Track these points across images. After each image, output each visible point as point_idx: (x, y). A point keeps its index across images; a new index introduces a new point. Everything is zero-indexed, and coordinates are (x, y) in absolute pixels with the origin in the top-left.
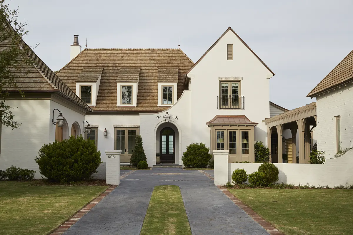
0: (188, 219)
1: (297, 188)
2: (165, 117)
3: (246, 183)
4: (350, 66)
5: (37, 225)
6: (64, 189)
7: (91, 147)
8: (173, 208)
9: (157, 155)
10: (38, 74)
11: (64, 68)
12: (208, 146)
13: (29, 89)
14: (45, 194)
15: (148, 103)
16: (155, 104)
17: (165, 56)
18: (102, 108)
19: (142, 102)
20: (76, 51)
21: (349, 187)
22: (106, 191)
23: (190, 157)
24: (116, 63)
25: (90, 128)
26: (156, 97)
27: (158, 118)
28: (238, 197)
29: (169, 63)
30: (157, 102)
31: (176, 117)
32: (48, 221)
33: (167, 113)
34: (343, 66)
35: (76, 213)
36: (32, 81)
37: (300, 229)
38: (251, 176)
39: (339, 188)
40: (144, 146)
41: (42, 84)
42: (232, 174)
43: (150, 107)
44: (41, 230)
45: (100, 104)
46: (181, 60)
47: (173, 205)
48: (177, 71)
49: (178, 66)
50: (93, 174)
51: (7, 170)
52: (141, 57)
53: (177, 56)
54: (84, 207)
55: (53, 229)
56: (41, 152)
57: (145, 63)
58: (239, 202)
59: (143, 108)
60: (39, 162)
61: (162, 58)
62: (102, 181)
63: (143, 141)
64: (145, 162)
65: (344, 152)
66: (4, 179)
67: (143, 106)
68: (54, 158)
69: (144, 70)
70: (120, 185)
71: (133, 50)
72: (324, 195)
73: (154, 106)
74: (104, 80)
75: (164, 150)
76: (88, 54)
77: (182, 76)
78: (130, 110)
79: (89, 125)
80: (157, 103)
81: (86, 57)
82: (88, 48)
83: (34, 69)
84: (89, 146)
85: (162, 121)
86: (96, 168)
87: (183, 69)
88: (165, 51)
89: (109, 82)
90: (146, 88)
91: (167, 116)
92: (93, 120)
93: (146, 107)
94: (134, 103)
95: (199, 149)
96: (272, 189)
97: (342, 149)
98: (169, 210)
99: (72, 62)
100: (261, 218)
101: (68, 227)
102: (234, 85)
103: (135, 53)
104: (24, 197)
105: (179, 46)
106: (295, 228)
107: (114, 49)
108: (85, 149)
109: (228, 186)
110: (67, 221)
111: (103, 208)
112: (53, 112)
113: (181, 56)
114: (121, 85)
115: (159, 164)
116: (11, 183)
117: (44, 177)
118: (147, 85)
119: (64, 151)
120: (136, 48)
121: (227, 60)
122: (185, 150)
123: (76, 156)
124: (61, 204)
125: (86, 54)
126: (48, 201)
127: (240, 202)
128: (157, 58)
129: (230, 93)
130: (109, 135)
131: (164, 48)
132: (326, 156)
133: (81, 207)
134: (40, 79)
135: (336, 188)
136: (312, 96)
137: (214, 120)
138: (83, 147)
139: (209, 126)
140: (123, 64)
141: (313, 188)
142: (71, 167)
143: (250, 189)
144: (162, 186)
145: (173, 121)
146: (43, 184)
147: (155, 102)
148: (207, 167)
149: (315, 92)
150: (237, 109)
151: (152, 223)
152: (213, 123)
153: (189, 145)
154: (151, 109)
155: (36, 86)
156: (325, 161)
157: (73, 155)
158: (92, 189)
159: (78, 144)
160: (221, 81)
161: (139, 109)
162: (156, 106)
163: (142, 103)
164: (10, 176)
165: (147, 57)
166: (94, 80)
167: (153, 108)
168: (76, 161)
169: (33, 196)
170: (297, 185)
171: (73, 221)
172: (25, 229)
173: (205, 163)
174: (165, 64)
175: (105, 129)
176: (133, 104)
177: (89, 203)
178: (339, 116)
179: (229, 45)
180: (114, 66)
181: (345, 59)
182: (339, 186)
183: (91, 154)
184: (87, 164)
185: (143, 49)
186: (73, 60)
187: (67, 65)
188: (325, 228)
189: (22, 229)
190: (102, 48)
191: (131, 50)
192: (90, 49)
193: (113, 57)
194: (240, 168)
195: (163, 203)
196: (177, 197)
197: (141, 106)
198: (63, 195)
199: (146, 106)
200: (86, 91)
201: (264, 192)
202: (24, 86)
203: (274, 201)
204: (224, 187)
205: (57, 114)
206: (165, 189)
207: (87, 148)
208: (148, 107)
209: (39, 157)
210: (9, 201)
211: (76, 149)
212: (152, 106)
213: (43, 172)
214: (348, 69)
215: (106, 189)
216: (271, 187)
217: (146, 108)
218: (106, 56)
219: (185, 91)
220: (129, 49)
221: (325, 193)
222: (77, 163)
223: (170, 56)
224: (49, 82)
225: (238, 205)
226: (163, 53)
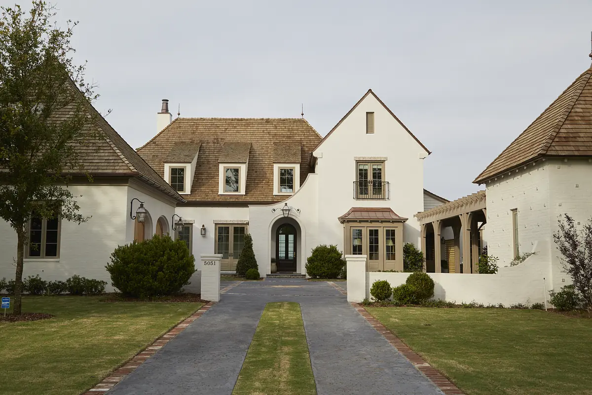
0: (308, 348)
1: (459, 306)
2: (283, 210)
3: (390, 299)
4: (532, 142)
5: (103, 356)
6: (145, 306)
7: (181, 251)
8: (289, 333)
9: (273, 261)
10: (111, 151)
11: (148, 143)
12: (340, 249)
13: (100, 171)
14: (118, 314)
15: (260, 191)
16: (270, 193)
17: (284, 128)
18: (199, 198)
19: (253, 189)
20: (164, 122)
21: (530, 305)
22: (200, 309)
23: (316, 263)
24: (219, 137)
25: (181, 224)
26: (272, 183)
27: (273, 211)
28: (378, 319)
29: (289, 137)
30: (272, 189)
31: (298, 210)
32: (118, 351)
33: (286, 204)
34: (522, 141)
35: (158, 339)
36: (104, 161)
37: (460, 363)
38: (397, 290)
39: (516, 307)
40: (254, 248)
41: (116, 164)
42: (371, 287)
43: (263, 196)
44: (106, 363)
45: (196, 192)
46: (306, 134)
47: (290, 328)
48: (300, 148)
49: (300, 142)
50: (184, 287)
51: (68, 281)
52: (252, 129)
53: (299, 128)
54: (169, 331)
55: (123, 361)
56: (114, 256)
57: (257, 137)
58: (378, 325)
59: (253, 198)
60: (111, 270)
61: (280, 132)
62: (196, 296)
63: (253, 242)
64: (256, 270)
65: (524, 259)
66: (63, 293)
67: (254, 195)
68: (132, 264)
69: (255, 147)
70: (220, 301)
71: (242, 120)
72: (496, 317)
73: (269, 195)
74: (202, 160)
75: (282, 255)
76: (181, 125)
77: (306, 155)
78: (237, 200)
79: (180, 220)
80: (272, 191)
81: (179, 129)
82: (181, 116)
83: (106, 145)
84: (179, 248)
85: (279, 215)
86: (188, 278)
87: (308, 145)
88: (283, 121)
89: (208, 162)
90: (258, 170)
91: (286, 208)
92: (186, 214)
93: (257, 196)
94: (242, 191)
95: (329, 253)
96: (426, 308)
97: (521, 255)
98: (282, 336)
99: (159, 135)
100: (408, 348)
101: (145, 359)
102: (375, 167)
103: (243, 124)
104: (88, 318)
105: (303, 114)
106: (453, 362)
107: (215, 119)
108: (173, 253)
109: (366, 303)
110: (144, 350)
111: (194, 333)
112: (132, 203)
113: (305, 128)
114: (224, 167)
115: (275, 272)
116: (72, 298)
117: (118, 291)
118: (259, 166)
119: (145, 255)
120: (245, 118)
121: (367, 133)
122: (310, 255)
123: (161, 262)
124: (138, 327)
125: (178, 125)
126: (121, 324)
127: (381, 325)
128: (273, 131)
129: (370, 178)
130: (208, 234)
131: (283, 117)
132: (499, 264)
133: (164, 331)
134: (114, 158)
135: (513, 307)
136: (479, 182)
137: (349, 214)
138: (171, 251)
139: (342, 223)
140: (228, 139)
141: (481, 306)
142: (154, 277)
143: (395, 308)
144: (276, 302)
145: (294, 215)
146: (116, 300)
147: (270, 189)
148: (339, 277)
149: (484, 177)
150: (379, 199)
151: (259, 353)
152: (347, 218)
153: (314, 248)
154: (264, 198)
155: (109, 168)
156: (497, 271)
157: (156, 261)
158: (182, 306)
159: (163, 246)
160: (358, 162)
161: (248, 199)
162: (271, 195)
163: (253, 191)
164: (71, 289)
165: (259, 130)
166: (188, 159)
167: (267, 198)
168: (161, 269)
169: (100, 317)
170: (458, 303)
171: (152, 350)
172: (85, 362)
173: (336, 273)
174: (284, 139)
175: (203, 226)
176: (240, 192)
177: (176, 326)
178: (516, 209)
179: (369, 114)
180: (216, 141)
181: (524, 132)
182: (517, 304)
183: (182, 258)
184: (176, 272)
185: (254, 119)
186: (161, 133)
187: (153, 140)
188: (494, 363)
189: (80, 363)
190: (199, 117)
191: (238, 120)
192: (183, 119)
193: (214, 129)
194: (382, 280)
195: (276, 326)
196: (296, 318)
197: (251, 195)
198: (142, 316)
200: (178, 175)
201: (415, 312)
202: (92, 168)
203: (426, 325)
204: (360, 304)
205: (136, 205)
206: (280, 306)
207: (176, 251)
208: (261, 196)
209: (111, 263)
210: (66, 323)
211: (162, 253)
212: (265, 195)
213: (116, 284)
214: (528, 146)
215: (200, 307)
216: (424, 306)
217: (258, 198)
218: (205, 127)
219: (310, 176)
220: (235, 119)
221: (496, 314)
222: (163, 272)
223: (290, 128)
224: (127, 162)
225: (377, 330)
226: (281, 124)
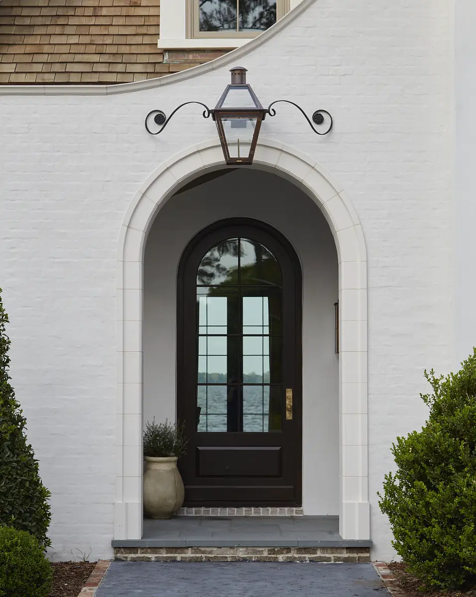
2: (218, 114)
9: (154, 446)
15: (83, 30)
16: (139, 40)
19: (39, 21)
27: (154, 127)
30: (152, 21)
31: (318, 118)
43: (96, 58)
59: (38, 68)
67: (46, 49)
73: (134, 49)
80: (152, 30)
85: (192, 148)
91: (238, 100)
93: (64, 58)
115: (172, 515)
145: (292, 150)
147: (140, 21)
162: (148, 50)
163: (38, 31)
167: (120, 68)
197: (28, 49)
199: (65, 49)
208: (86, 58)
212: (113, 49)
217: (70, 68)
